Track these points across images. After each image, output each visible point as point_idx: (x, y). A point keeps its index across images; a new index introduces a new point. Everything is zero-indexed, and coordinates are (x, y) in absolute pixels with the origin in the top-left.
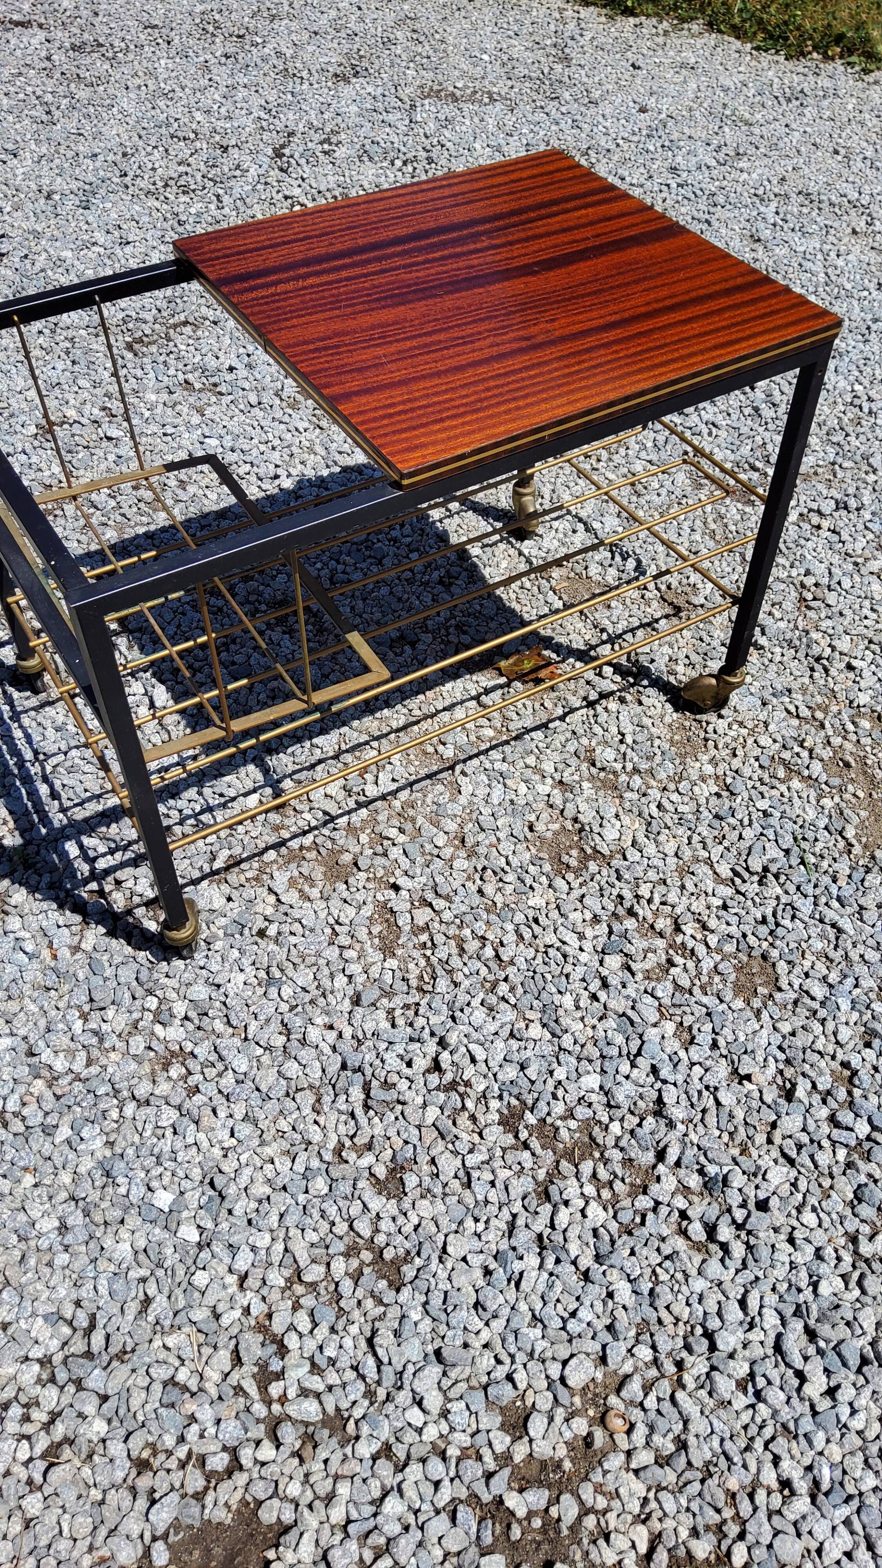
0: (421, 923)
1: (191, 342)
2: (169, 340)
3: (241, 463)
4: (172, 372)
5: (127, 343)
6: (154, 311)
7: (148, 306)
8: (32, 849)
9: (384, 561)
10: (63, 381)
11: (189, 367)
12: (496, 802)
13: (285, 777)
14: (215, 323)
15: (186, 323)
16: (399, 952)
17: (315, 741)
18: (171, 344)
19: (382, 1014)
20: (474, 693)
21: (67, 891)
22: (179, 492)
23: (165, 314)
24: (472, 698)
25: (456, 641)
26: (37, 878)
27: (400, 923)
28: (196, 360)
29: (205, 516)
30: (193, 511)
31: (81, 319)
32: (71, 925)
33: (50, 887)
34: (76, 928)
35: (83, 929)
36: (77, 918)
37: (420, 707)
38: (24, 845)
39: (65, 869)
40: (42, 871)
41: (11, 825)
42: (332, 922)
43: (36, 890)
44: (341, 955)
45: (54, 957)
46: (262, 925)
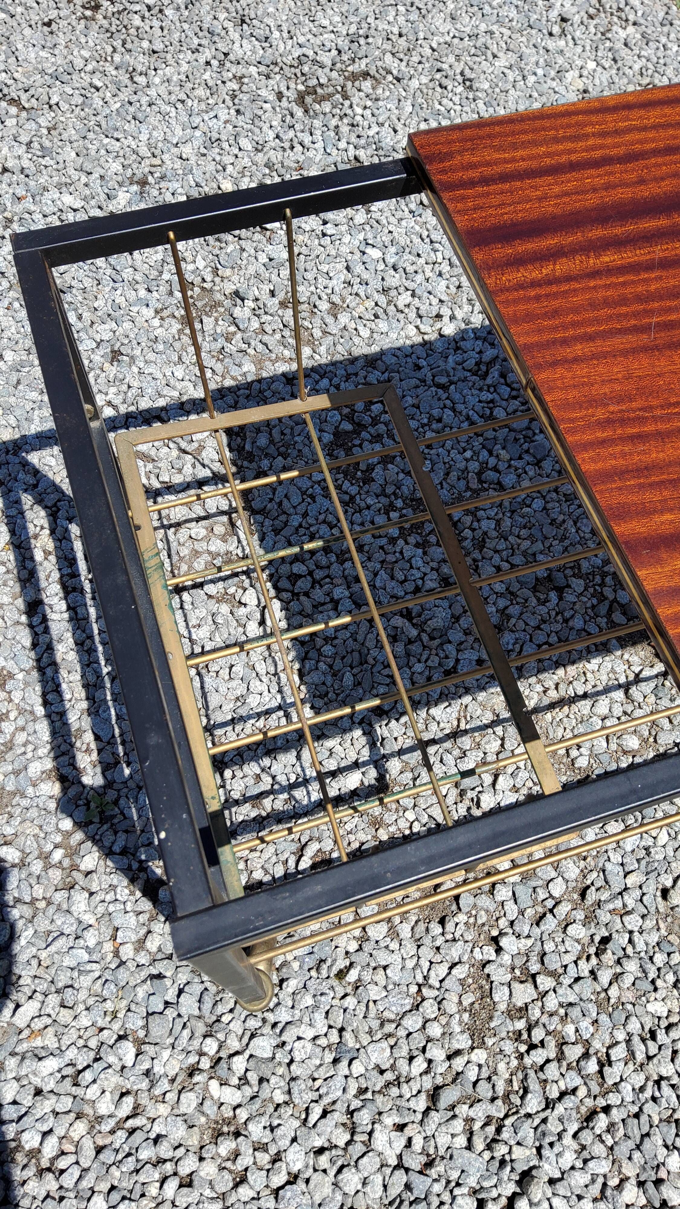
0: (520, 1004)
1: (369, 103)
2: (346, 97)
3: (402, 290)
4: (342, 145)
5: (299, 92)
6: (334, 52)
7: (328, 45)
8: (111, 795)
9: (544, 464)
10: (223, 137)
11: (363, 141)
12: (629, 848)
13: (392, 755)
14: (398, 80)
15: (366, 75)
16: (490, 1042)
17: (433, 711)
18: (347, 103)
19: (458, 1125)
20: (622, 680)
21: (141, 862)
22: (330, 320)
23: (345, 57)
24: (620, 686)
25: (611, 597)
26: (112, 838)
27: (496, 998)
28: (371, 133)
29: (353, 361)
30: (341, 353)
31: (254, 52)
32: (139, 913)
33: (124, 852)
34: (143, 918)
35: (152, 919)
36: (146, 905)
37: (557, 686)
38: (104, 787)
39: (142, 831)
40: (119, 827)
41: (95, 756)
42: (420, 979)
43: (108, 853)
44: (424, 1027)
45: (116, 953)
46: (342, 964)
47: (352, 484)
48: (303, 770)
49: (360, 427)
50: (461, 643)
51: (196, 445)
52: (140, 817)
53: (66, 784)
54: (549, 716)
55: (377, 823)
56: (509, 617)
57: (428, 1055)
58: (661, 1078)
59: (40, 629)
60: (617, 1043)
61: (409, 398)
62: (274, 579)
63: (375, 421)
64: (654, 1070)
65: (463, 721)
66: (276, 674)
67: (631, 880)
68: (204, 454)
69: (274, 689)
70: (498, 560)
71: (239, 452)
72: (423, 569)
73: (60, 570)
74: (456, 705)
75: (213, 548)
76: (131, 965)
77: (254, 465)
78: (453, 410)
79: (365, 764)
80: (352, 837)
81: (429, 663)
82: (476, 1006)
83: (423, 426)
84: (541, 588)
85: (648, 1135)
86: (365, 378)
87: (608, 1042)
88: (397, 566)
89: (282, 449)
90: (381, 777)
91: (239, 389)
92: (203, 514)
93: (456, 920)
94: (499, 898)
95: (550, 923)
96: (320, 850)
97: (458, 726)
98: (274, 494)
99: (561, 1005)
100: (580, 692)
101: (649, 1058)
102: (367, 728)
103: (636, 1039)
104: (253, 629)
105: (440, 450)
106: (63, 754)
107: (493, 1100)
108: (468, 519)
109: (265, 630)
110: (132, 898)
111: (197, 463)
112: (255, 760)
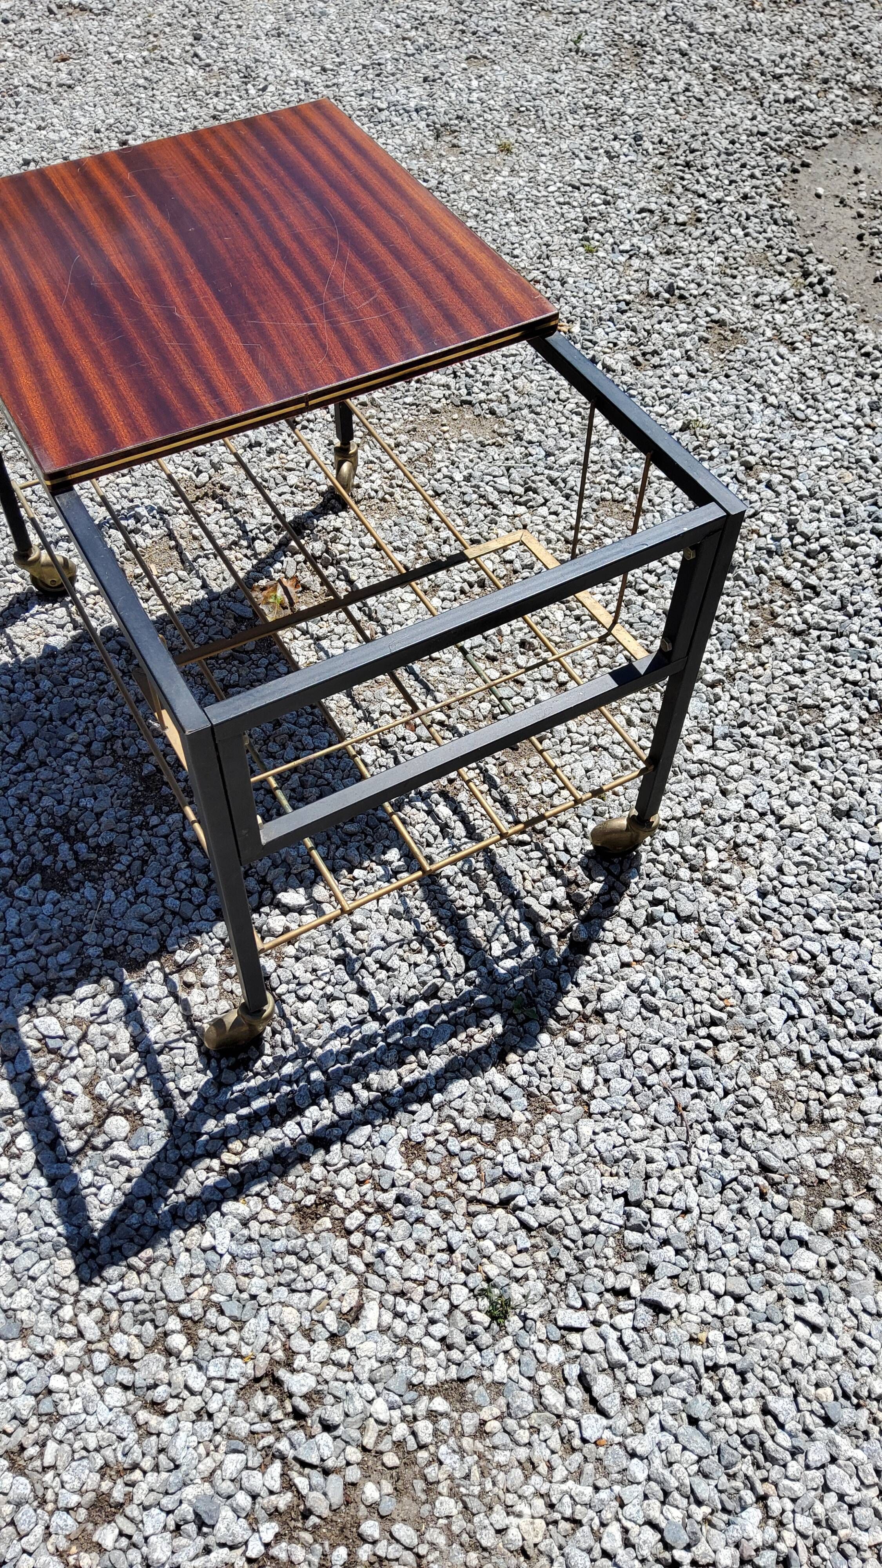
8: (507, 1004)
21: (560, 963)
26: (546, 992)
32: (603, 953)
33: (555, 980)
34: (605, 947)
35: (603, 942)
36: (595, 948)
38: (501, 1012)
39: (532, 968)
40: (535, 990)
41: (472, 1030)
43: (561, 992)
45: (641, 962)
47: (118, 861)
49: (37, 868)
51: (71, 1029)
52: (520, 974)
53: (507, 1048)
59: (349, 1123)
63: (27, 854)
68: (86, 1016)
73: (266, 1129)
75: (216, 979)
76: (647, 945)
77: (97, 962)
83: (32, 811)
89: (72, 937)
92: (171, 998)
98: (136, 932)
105: (65, 792)
106: (476, 1061)
110: (593, 962)
111: (100, 1020)
112: (443, 891)
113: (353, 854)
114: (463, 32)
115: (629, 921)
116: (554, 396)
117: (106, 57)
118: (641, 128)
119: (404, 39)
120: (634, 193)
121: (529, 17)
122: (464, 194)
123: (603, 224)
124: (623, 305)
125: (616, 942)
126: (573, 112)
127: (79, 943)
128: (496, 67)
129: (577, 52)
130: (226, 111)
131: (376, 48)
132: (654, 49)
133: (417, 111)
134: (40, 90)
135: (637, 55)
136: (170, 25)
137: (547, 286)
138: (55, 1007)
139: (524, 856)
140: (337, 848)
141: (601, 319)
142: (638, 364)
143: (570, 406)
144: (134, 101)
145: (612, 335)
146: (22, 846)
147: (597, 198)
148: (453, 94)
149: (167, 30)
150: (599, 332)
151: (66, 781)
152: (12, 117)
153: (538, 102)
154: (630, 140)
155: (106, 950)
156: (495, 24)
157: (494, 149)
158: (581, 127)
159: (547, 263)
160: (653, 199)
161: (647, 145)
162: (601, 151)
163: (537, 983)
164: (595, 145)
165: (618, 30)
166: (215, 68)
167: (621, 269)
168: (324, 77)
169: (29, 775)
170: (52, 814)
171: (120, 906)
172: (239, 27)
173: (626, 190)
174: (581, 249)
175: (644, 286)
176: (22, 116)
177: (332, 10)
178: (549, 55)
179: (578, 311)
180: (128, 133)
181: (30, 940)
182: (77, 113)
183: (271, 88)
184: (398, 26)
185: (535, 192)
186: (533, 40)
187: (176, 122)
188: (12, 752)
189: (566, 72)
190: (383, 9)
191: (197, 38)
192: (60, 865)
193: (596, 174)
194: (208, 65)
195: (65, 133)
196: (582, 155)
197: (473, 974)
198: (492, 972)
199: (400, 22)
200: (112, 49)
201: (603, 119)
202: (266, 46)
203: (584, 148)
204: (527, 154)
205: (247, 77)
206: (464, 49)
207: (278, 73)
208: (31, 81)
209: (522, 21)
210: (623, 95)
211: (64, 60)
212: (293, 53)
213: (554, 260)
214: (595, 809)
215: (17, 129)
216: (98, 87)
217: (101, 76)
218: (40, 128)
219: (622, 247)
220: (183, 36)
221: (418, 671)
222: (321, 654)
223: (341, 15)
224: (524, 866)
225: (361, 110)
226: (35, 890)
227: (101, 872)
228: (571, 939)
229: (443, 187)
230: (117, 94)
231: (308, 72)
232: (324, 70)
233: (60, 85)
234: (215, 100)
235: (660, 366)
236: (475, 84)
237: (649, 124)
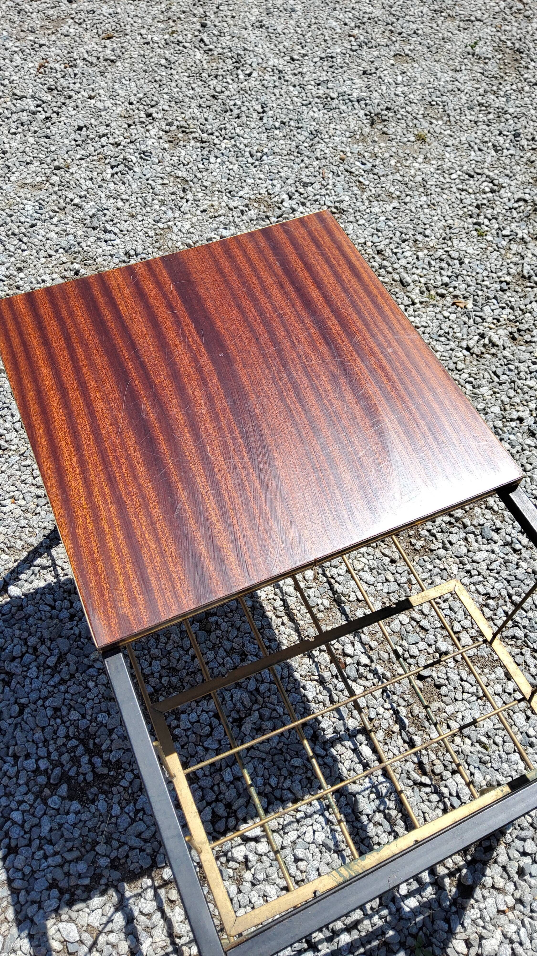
8: (410, 942)
21: (451, 905)
26: (440, 932)
32: (484, 898)
33: (447, 921)
34: (486, 892)
35: (484, 886)
36: (478, 893)
37: (278, 617)
38: (405, 949)
39: (430, 908)
40: (431, 929)
42: (474, 698)
43: (451, 933)
44: (498, 695)
45: (512, 909)
46: (478, 747)
47: (123, 778)
48: (367, 789)
49: (65, 778)
50: (257, 680)
51: (85, 936)
52: (421, 913)
54: (301, 622)
55: (390, 733)
56: (232, 648)
57: (512, 691)
58: (488, 569)
60: (477, 590)
61: (36, 736)
62: (217, 835)
63: (58, 764)
64: (485, 573)
65: (313, 677)
66: (298, 821)
67: (391, 578)
68: (96, 924)
69: (309, 821)
70: (187, 657)
71: (90, 891)
72: (199, 712)
74: (303, 682)
76: (518, 895)
77: (106, 873)
78: (46, 699)
79: (354, 744)
80: (402, 749)
81: (276, 702)
82: (479, 665)
83: (63, 722)
84: (208, 626)
85: (515, 576)
86: (10, 778)
87: (477, 594)
88: (198, 731)
89: (88, 847)
90: (359, 732)
91: (18, 902)
92: (159, 914)
93: (436, 678)
94: (417, 653)
95: (424, 623)
96: (414, 771)
97: (316, 680)
98: (135, 848)
99: (466, 618)
100: (281, 603)
101: (479, 574)
102: (329, 745)
103: (472, 580)
104: (263, 847)
105: (87, 706)
107: (522, 654)
108: (153, 681)
109: (263, 837)
110: (476, 905)
111: (106, 930)
112: (364, 828)
113: (297, 788)
114: (392, 32)
115: (504, 868)
116: (452, 366)
117: (139, 37)
118: (519, 126)
119: (350, 36)
120: (512, 183)
121: (440, 23)
122: (390, 177)
123: (490, 211)
124: (504, 285)
125: (493, 887)
126: (471, 109)
127: (93, 853)
128: (415, 65)
129: (473, 55)
130: (222, 92)
131: (330, 42)
132: (528, 56)
133: (358, 101)
134: (92, 64)
135: (516, 60)
136: (184, 12)
137: (449, 265)
138: (74, 915)
139: (425, 797)
140: (286, 778)
141: (488, 298)
142: (514, 339)
143: (465, 376)
144: (157, 79)
145: (496, 312)
146: (55, 756)
147: (487, 186)
148: (384, 87)
149: (182, 16)
150: (487, 309)
151: (89, 695)
152: (72, 86)
153: (444, 98)
154: (511, 137)
155: (112, 861)
156: (414, 27)
157: (413, 139)
158: (476, 123)
159: (450, 243)
160: (527, 191)
161: (524, 142)
162: (490, 144)
163: (433, 922)
164: (486, 139)
165: (503, 38)
166: (216, 53)
167: (503, 252)
168: (292, 66)
169: (63, 688)
170: (77, 727)
171: (124, 821)
172: (233, 17)
173: (507, 180)
174: (475, 233)
175: (520, 269)
176: (78, 85)
177: (299, 7)
178: (453, 57)
179: (472, 289)
180: (152, 106)
181: (57, 848)
182: (117, 86)
183: (255, 74)
184: (346, 24)
185: (442, 179)
186: (442, 42)
187: (187, 100)
188: (51, 665)
189: (465, 72)
190: (335, 9)
191: (204, 25)
192: (81, 777)
193: (486, 165)
194: (210, 50)
195: (108, 103)
196: (476, 147)
197: (385, 912)
198: (399, 909)
199: (347, 21)
200: (143, 31)
201: (491, 116)
202: (252, 35)
203: (478, 141)
204: (436, 143)
205: (238, 61)
206: (392, 47)
207: (260, 61)
208: (86, 56)
209: (434, 25)
210: (505, 95)
211: (109, 38)
212: (270, 42)
213: (455, 242)
214: (480, 758)
215: (75, 97)
216: (132, 64)
217: (135, 54)
218: (91, 98)
219: (504, 232)
220: (193, 23)
221: (348, 612)
222: (278, 591)
223: (306, 12)
224: (424, 807)
225: (319, 97)
226: (63, 799)
227: (111, 785)
228: (459, 880)
229: (376, 171)
230: (145, 71)
231: (281, 61)
232: (293, 59)
233: (106, 60)
234: (215, 82)
235: (531, 342)
236: (400, 78)
237: (524, 123)
